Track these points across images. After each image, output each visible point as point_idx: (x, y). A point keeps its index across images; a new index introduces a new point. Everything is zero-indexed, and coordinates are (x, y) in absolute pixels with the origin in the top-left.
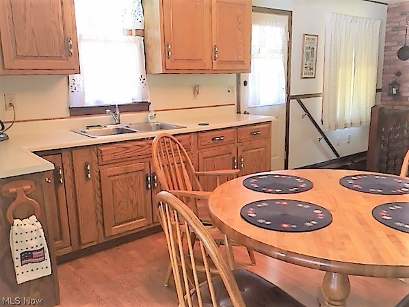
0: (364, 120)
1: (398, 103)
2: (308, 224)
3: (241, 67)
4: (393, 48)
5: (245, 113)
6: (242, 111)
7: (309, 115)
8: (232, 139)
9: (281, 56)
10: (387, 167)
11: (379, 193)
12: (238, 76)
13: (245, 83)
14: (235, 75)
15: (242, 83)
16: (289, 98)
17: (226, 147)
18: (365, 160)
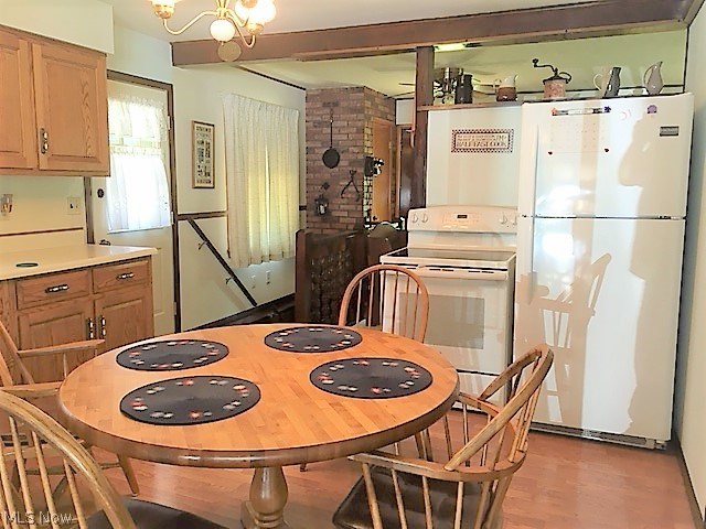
0: (287, 250)
1: (328, 226)
2: (228, 407)
3: (91, 166)
4: (316, 151)
5: (103, 243)
6: (97, 240)
7: (209, 244)
8: (83, 289)
9: (160, 152)
10: (322, 315)
11: (316, 351)
12: (87, 182)
13: (101, 193)
14: (82, 178)
15: (95, 194)
16: (177, 218)
17: (72, 302)
18: (293, 307)
